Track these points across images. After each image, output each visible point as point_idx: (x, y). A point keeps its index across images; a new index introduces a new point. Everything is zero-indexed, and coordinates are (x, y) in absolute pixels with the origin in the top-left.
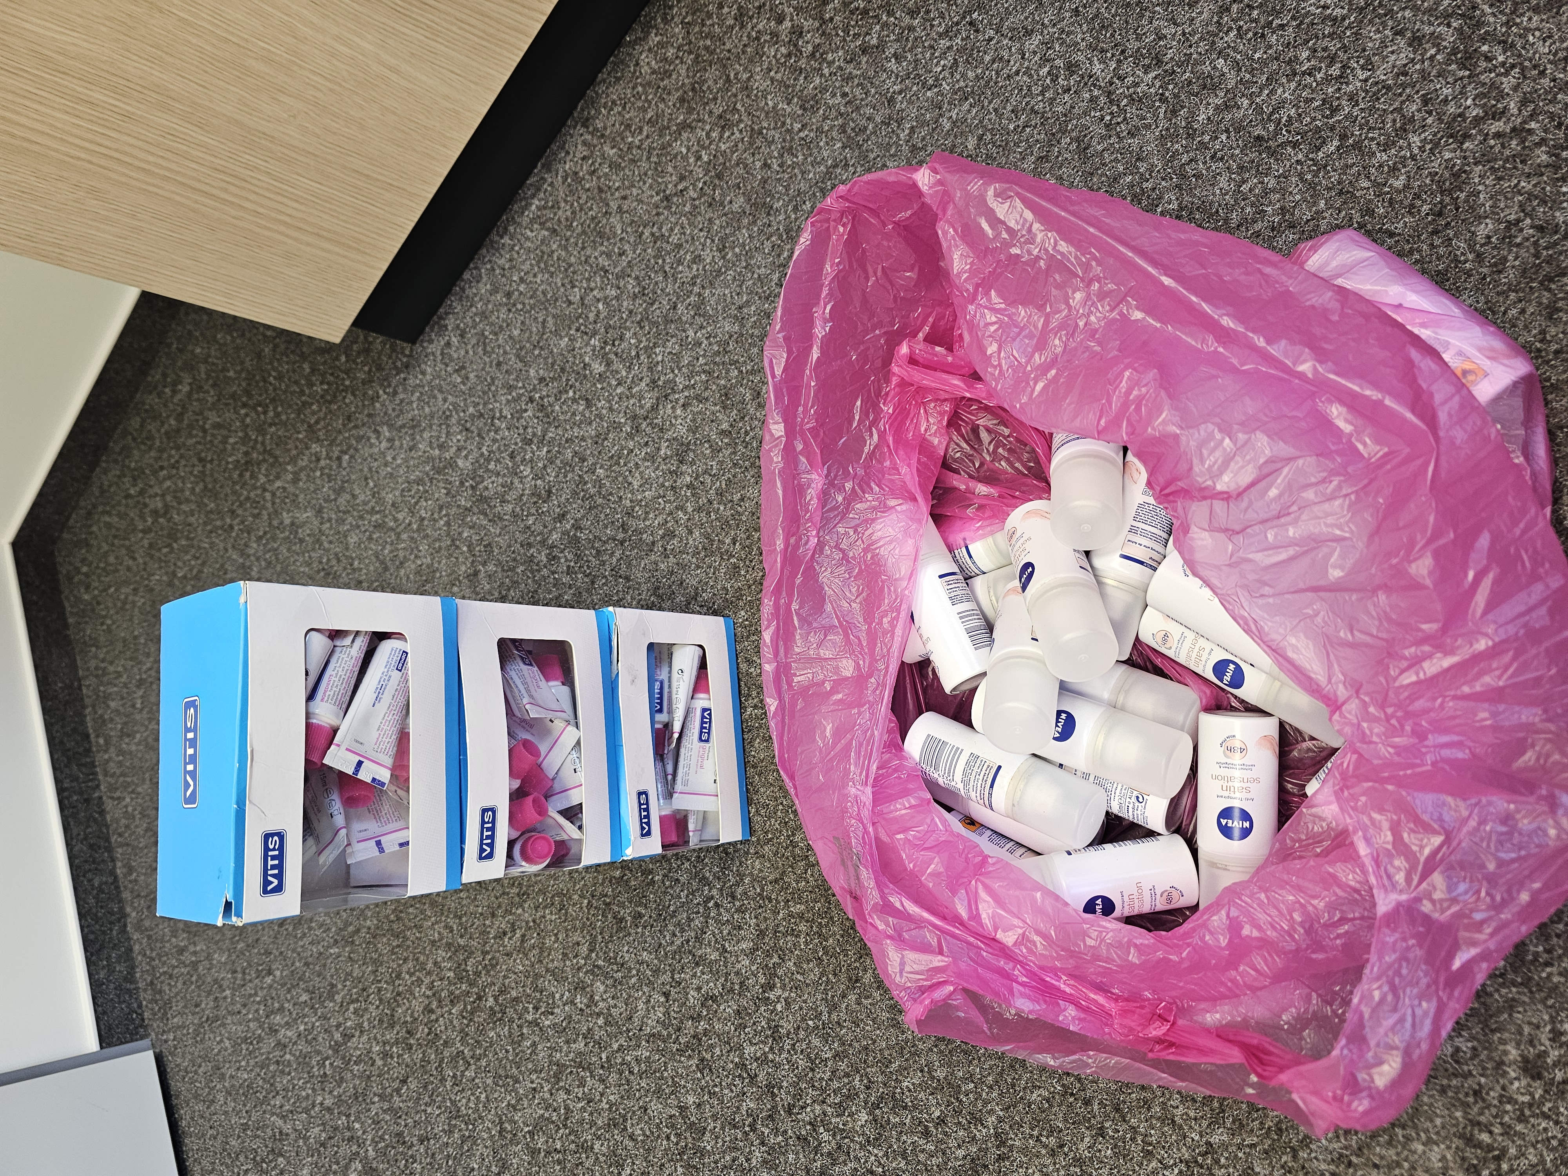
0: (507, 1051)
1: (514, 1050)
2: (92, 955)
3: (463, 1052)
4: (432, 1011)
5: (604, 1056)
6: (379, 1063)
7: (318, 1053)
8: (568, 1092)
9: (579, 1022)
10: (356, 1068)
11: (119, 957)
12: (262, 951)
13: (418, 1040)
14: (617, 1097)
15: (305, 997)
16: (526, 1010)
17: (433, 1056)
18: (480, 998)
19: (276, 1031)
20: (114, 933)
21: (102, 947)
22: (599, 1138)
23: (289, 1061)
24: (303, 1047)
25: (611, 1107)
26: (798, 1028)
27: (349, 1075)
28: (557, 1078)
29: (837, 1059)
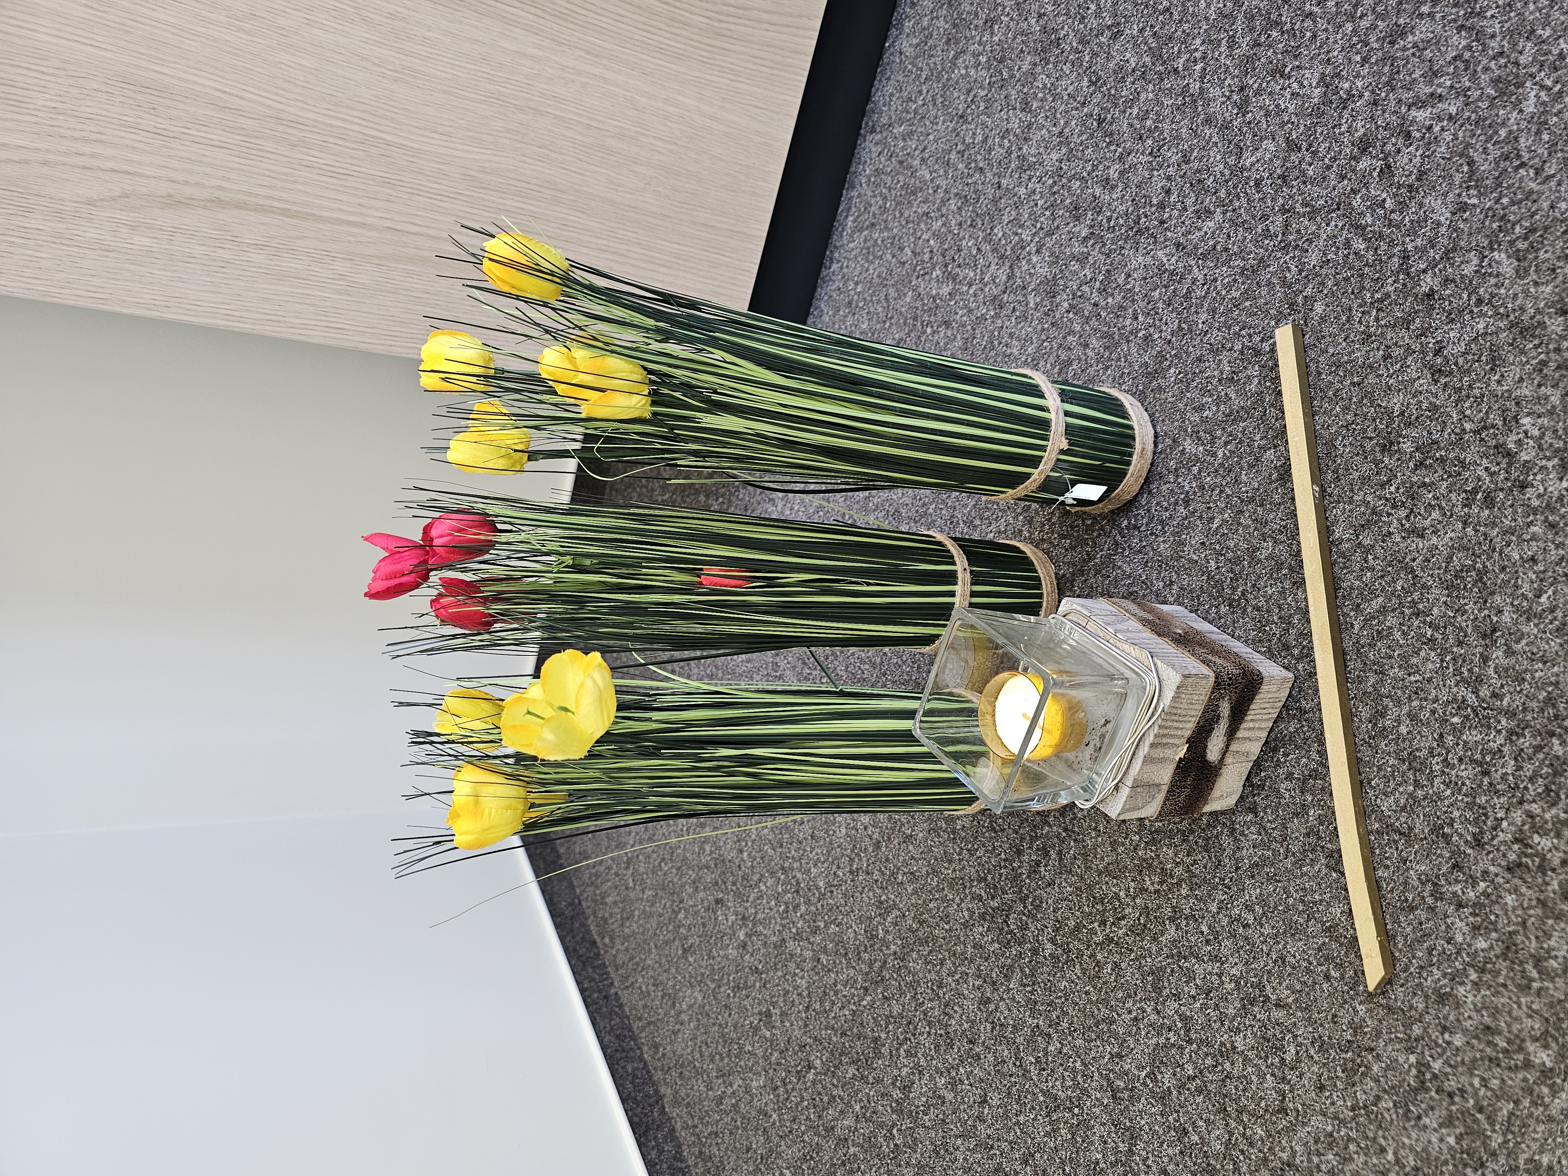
0: (1087, 993)
1: (1095, 987)
2: (640, 1137)
3: (1037, 1026)
4: (989, 1001)
5: (1204, 929)
6: (949, 1096)
7: (882, 1125)
8: (1177, 997)
9: (1159, 907)
10: (926, 1118)
12: (797, 1048)
13: (983, 1043)
14: (1240, 966)
15: (852, 1071)
16: (1093, 932)
17: (1006, 1053)
18: (1035, 952)
19: (832, 1128)
22: (1238, 1031)
23: (854, 1155)
24: (865, 1129)
25: (1237, 983)
26: (1441, 736)
27: (921, 1131)
28: (1158, 990)
29: (1514, 738)
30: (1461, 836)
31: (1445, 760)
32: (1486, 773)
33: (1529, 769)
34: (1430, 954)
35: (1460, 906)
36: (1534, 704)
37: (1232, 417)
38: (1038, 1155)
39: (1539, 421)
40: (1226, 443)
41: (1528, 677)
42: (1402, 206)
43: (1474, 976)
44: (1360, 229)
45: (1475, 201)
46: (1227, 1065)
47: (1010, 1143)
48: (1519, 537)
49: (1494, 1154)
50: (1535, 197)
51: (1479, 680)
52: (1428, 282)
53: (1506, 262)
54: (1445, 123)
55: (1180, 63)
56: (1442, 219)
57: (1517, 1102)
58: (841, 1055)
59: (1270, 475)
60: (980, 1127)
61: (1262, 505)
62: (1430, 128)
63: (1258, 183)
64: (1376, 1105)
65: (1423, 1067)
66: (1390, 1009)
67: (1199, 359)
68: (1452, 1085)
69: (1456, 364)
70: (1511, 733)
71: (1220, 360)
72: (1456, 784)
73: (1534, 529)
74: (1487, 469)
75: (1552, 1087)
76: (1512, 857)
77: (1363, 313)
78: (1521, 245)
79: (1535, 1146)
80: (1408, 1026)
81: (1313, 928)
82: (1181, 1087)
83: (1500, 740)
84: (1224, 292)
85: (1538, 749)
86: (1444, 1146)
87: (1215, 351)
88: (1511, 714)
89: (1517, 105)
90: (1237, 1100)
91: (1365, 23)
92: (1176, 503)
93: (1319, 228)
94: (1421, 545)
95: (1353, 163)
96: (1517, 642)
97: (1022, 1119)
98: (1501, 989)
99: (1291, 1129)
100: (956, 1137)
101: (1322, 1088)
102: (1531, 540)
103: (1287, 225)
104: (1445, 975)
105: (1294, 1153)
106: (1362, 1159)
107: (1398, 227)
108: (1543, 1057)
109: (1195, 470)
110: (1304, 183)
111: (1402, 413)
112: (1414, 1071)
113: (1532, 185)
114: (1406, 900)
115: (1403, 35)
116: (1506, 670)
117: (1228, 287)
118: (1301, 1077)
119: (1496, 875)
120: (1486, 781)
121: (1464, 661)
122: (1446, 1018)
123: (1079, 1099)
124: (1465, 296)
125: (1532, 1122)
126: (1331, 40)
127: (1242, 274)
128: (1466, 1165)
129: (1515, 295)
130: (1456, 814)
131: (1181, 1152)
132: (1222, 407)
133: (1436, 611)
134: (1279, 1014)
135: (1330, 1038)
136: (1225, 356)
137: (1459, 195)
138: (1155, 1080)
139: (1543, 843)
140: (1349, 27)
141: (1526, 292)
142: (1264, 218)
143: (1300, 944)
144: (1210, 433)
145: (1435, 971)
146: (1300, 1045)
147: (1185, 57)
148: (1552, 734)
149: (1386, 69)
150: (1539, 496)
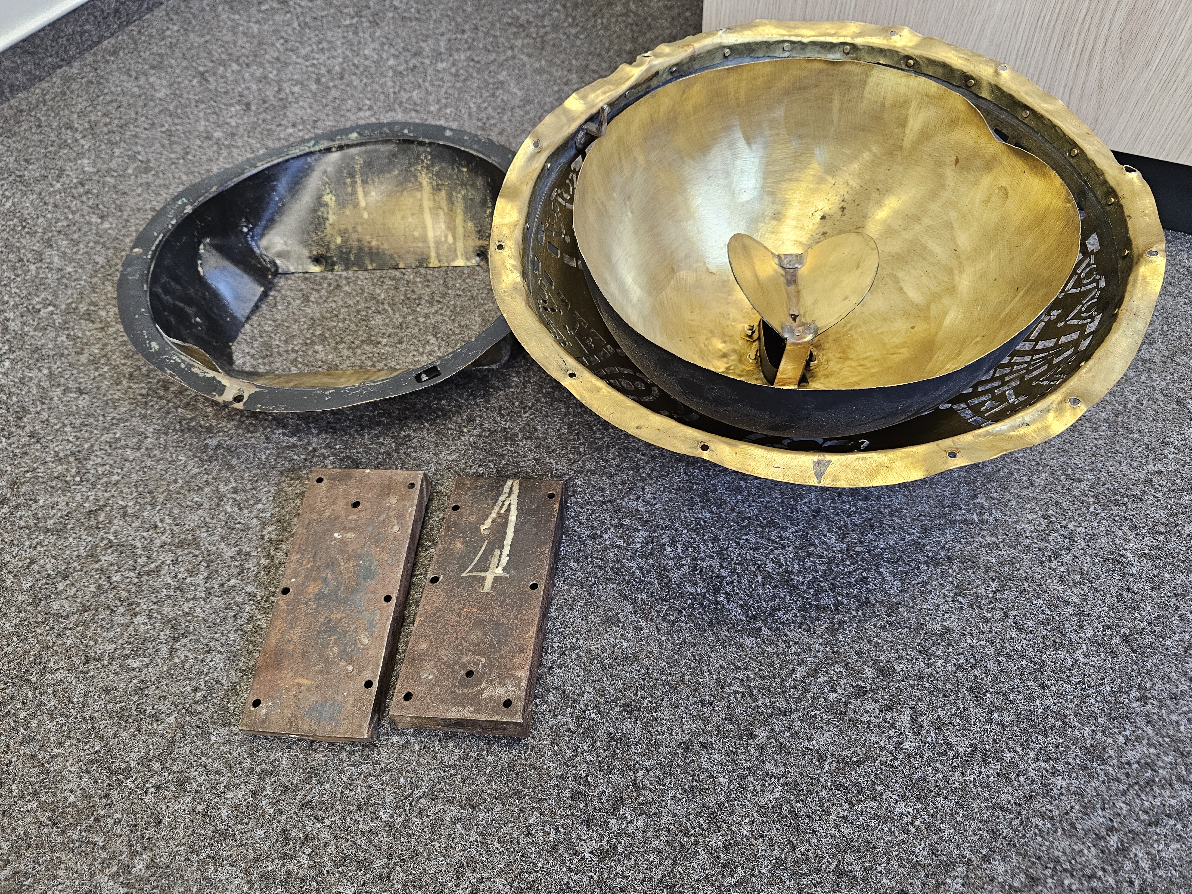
0: (176, 481)
1: (181, 487)
2: (22, 47)
3: (146, 437)
4: (166, 389)
5: (233, 582)
6: (83, 359)
7: (55, 295)
8: (175, 562)
9: (250, 540)
10: (64, 338)
11: (30, 73)
12: (118, 202)
13: (130, 387)
14: (202, 615)
15: (101, 260)
16: (227, 482)
17: (123, 409)
18: (209, 430)
19: (51, 246)
20: (50, 60)
21: (33, 54)
22: (150, 617)
23: (29, 270)
24: (52, 278)
25: (188, 614)
26: (390, 770)
27: (53, 334)
28: (181, 544)
29: (387, 829)
30: (310, 791)
31: (370, 775)
32: (359, 808)
33: (362, 841)
34: (217, 772)
35: (254, 794)
36: (413, 842)
37: (663, 572)
38: (38, 446)
39: (640, 833)
40: (640, 568)
41: (435, 836)
42: (829, 707)
43: (199, 808)
44: (813, 673)
45: (827, 767)
46: (122, 610)
47: (47, 420)
48: (548, 822)
49: (63, 833)
50: (824, 817)
51: (433, 798)
52: (762, 734)
53: (772, 797)
54: (895, 739)
55: (981, 500)
56: (815, 742)
57: (104, 848)
58: (114, 248)
59: (612, 610)
60: (59, 391)
61: (586, 604)
62: (893, 726)
63: (865, 580)
64: (96, 737)
65: (127, 772)
66: (172, 743)
67: (715, 539)
68: (115, 796)
69: (692, 761)
70: (391, 826)
71: (712, 557)
72: (351, 785)
73: (553, 832)
74: (604, 792)
75: (117, 874)
76: (293, 834)
77: (743, 680)
78: (785, 810)
79: (71, 864)
80: (159, 758)
81: (235, 676)
82: (101, 571)
83: (385, 818)
84: (772, 556)
85: (378, 848)
86: (67, 794)
87: (721, 553)
88: (406, 824)
89: (903, 797)
90: (93, 621)
91: (992, 665)
92: (593, 528)
93: (818, 637)
94: (545, 742)
95: (871, 662)
96: (464, 826)
97: (68, 429)
98: (190, 831)
99: (72, 668)
100: (49, 368)
101: (107, 691)
102: (545, 832)
103: (825, 608)
104: (199, 785)
105: (54, 672)
106: (53, 729)
107: (811, 705)
108: (139, 866)
109: (621, 542)
110: (859, 622)
111: (656, 720)
112: (124, 766)
113: (834, 815)
114: (258, 751)
115: (976, 698)
116: (441, 819)
117: (776, 561)
118: (116, 674)
119: (279, 822)
120: (354, 808)
121: (449, 785)
122: (166, 788)
123: (88, 481)
124: (748, 765)
125: (90, 860)
126: (981, 636)
127: (786, 572)
128: (53, 811)
129: (745, 806)
130: (327, 786)
131: (49, 575)
132: (672, 563)
133: (491, 758)
134: (164, 650)
135: (147, 695)
136: (715, 562)
137: (832, 755)
138: (106, 548)
139: (305, 855)
140: (991, 651)
141: (746, 815)
142: (833, 587)
143: (222, 665)
144: (651, 554)
145: (203, 778)
146: (140, 670)
147: (986, 505)
148: (389, 858)
149: (949, 686)
150: (579, 836)
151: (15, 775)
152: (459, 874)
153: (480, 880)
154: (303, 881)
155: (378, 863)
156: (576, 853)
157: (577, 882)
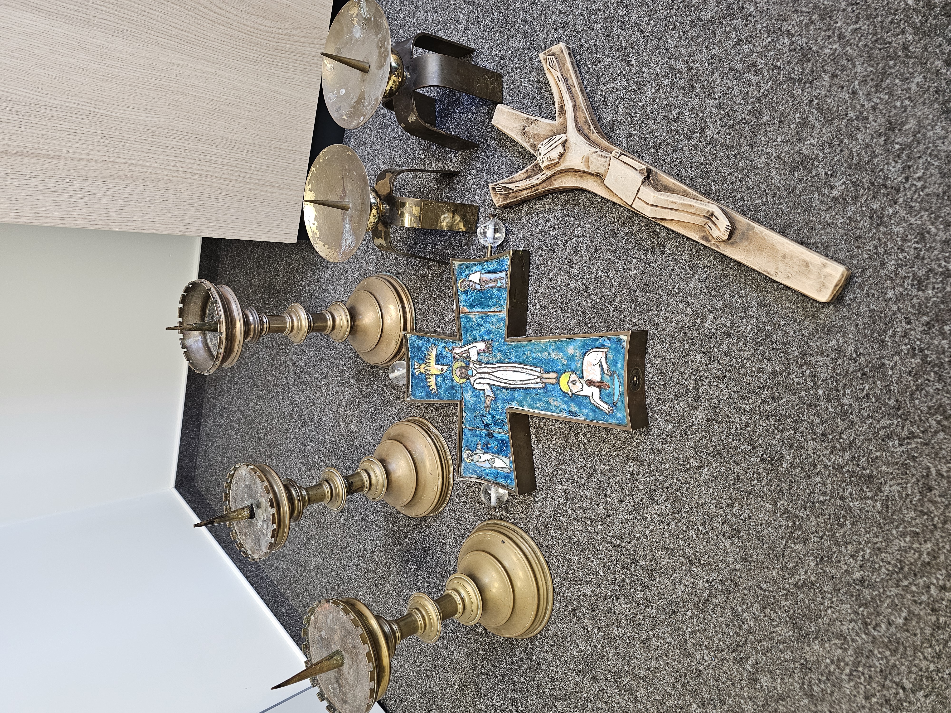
32: (664, 360)
36: (677, 330)
41: (674, 320)
43: (669, 440)
48: (665, 266)
49: (684, 505)
51: (658, 324)
53: (648, 157)
54: (620, 100)
57: (689, 483)
62: (614, 102)
64: (642, 501)
65: (656, 481)
66: (642, 462)
68: (667, 484)
70: (671, 342)
73: (669, 262)
78: (653, 150)
79: (696, 497)
80: (649, 466)
83: (667, 346)
85: (680, 347)
86: (667, 509)
89: (644, 93)
91: (585, 56)
94: (631, 274)
96: (669, 307)
98: (679, 442)
102: (669, 266)
106: (640, 524)
108: (695, 463)
112: (653, 483)
115: (600, 62)
116: (666, 319)
120: (664, 363)
122: (662, 459)
128: (675, 513)
130: (656, 378)
133: (639, 300)
139: (686, 382)
148: (684, 340)
149: (595, 76)
150: (669, 249)
151: (660, 537)
152: (689, 304)
153: (691, 294)
154: (696, 380)
155: (687, 346)
156: (677, 249)
157: (689, 247)
